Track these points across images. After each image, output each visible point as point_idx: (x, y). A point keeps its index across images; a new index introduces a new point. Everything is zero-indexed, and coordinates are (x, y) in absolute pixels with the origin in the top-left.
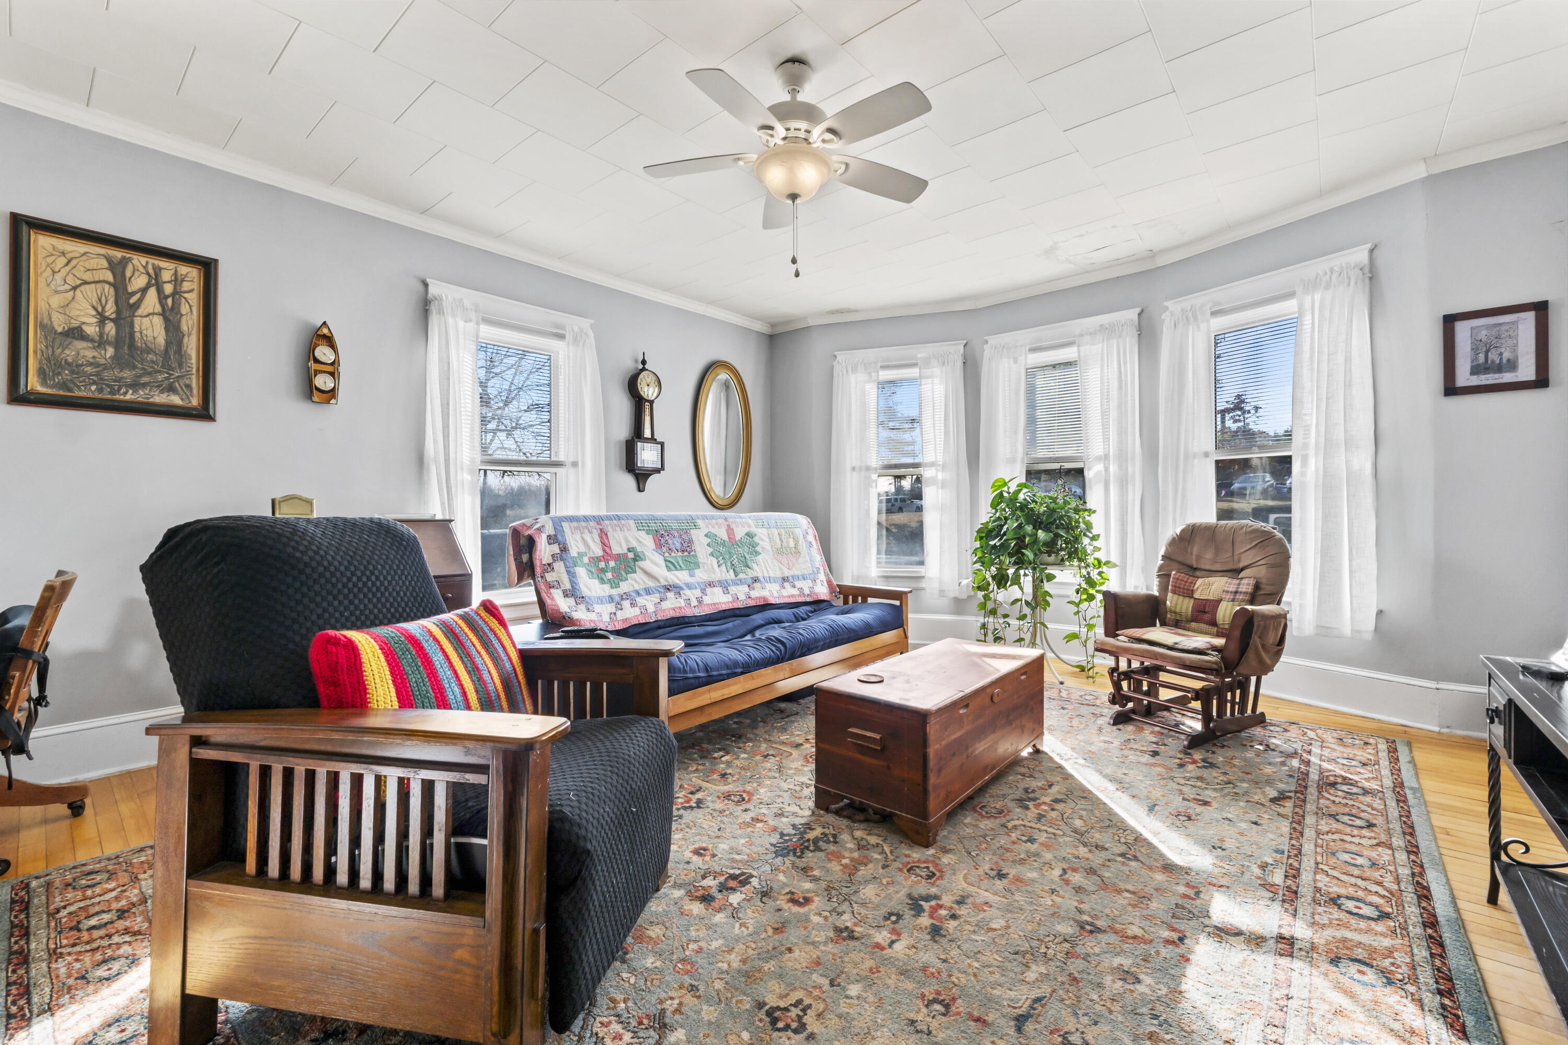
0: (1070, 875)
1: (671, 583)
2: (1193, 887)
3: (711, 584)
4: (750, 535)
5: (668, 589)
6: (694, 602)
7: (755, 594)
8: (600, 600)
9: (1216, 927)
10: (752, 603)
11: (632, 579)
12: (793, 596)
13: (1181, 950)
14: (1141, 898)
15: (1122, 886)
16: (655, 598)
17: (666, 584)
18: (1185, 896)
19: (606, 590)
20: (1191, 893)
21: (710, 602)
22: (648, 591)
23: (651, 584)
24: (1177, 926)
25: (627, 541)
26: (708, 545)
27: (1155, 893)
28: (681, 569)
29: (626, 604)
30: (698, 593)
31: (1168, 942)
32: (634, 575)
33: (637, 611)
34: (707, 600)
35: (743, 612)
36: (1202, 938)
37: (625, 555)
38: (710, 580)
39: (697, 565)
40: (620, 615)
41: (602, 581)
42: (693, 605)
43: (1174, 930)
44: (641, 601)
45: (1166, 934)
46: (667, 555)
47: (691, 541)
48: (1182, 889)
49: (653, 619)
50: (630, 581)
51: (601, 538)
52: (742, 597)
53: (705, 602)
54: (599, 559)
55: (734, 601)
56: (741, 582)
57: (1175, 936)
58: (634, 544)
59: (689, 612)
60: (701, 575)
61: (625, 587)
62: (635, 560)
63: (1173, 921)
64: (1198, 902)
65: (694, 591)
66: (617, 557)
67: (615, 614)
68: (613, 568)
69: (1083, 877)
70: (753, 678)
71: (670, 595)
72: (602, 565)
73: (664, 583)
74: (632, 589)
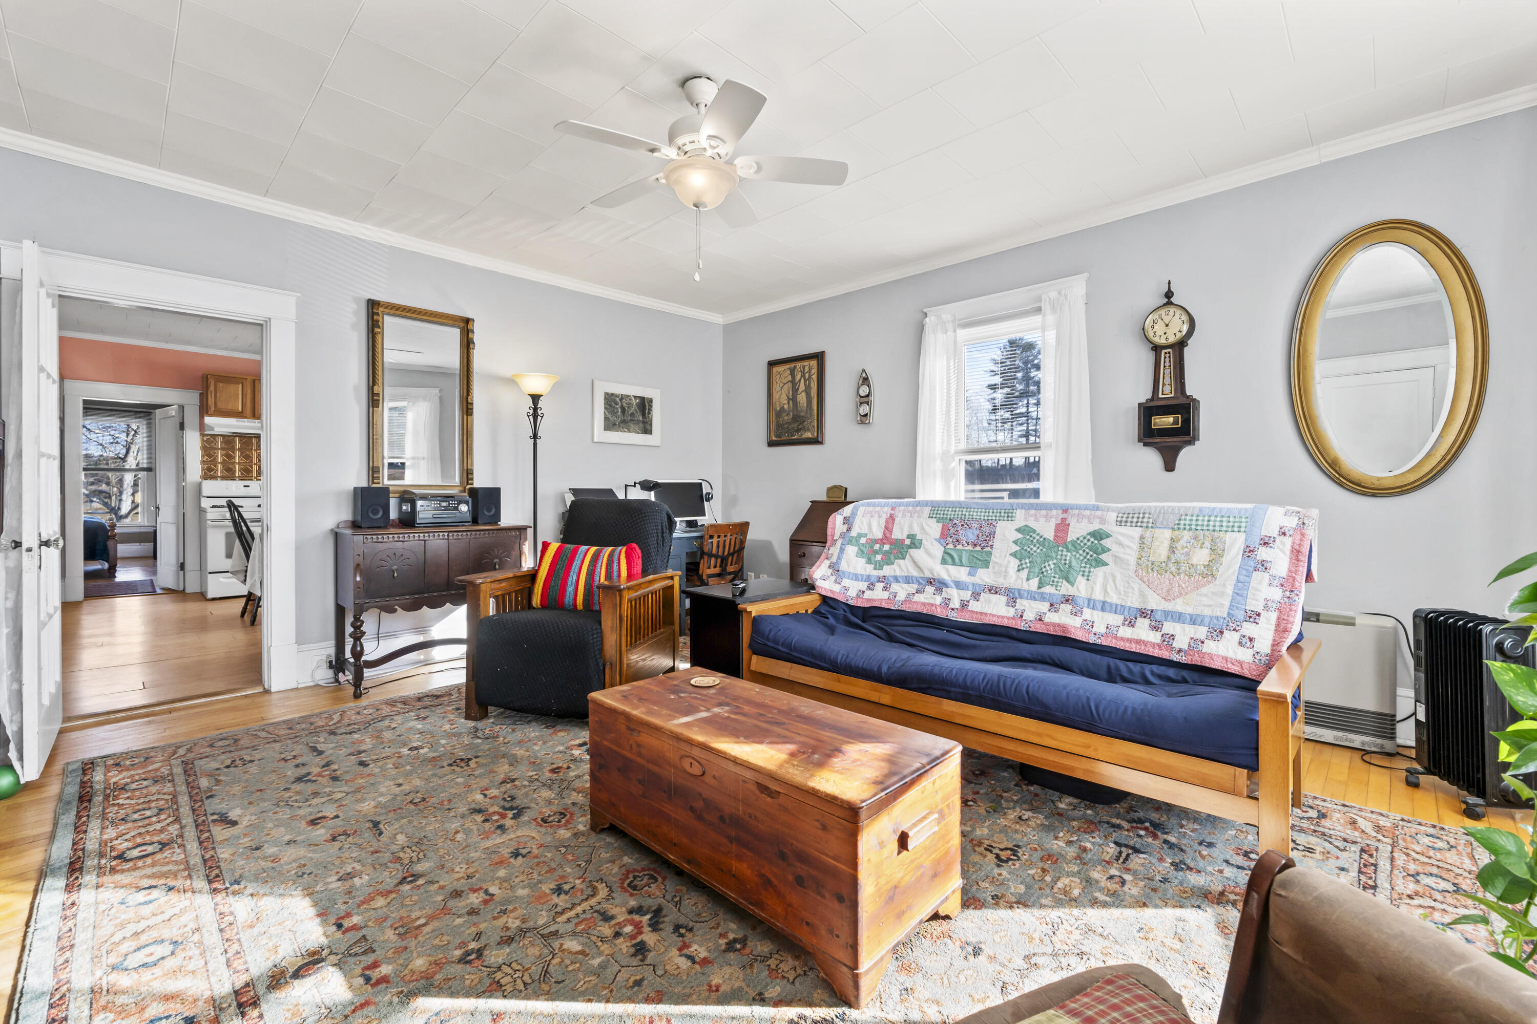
0: (482, 896)
1: (936, 577)
2: (379, 982)
3: (994, 590)
4: (1098, 535)
5: (930, 582)
6: (956, 604)
7: (1052, 618)
8: (856, 577)
9: (323, 960)
10: (1040, 628)
11: (899, 566)
12: (1145, 643)
13: (332, 919)
14: (407, 930)
15: (435, 924)
16: (913, 588)
17: (931, 576)
18: (375, 965)
19: (869, 570)
20: (375, 974)
21: (978, 609)
22: (908, 580)
23: (915, 573)
24: (353, 932)
25: (911, 527)
26: (1015, 542)
27: (404, 944)
28: (961, 565)
29: (879, 586)
30: (967, 595)
31: (348, 915)
32: (901, 562)
33: (886, 595)
34: (974, 606)
35: (1021, 636)
36: (323, 941)
37: (902, 541)
38: (995, 584)
39: (986, 564)
40: (868, 595)
41: (869, 561)
42: (951, 606)
43: (354, 928)
44: (895, 587)
45: (356, 919)
46: (951, 546)
47: (992, 535)
48: (385, 969)
49: (897, 608)
50: (895, 566)
51: (887, 522)
52: (1030, 616)
53: (970, 608)
54: (876, 541)
55: (1013, 618)
56: (1043, 597)
57: (347, 923)
58: (916, 530)
59: (940, 613)
60: (984, 576)
61: (887, 571)
62: (909, 547)
63: (361, 935)
64: (358, 970)
65: (961, 592)
66: (893, 542)
67: (863, 592)
68: (886, 552)
69: (472, 903)
70: (839, 681)
71: (930, 589)
72: (877, 547)
73: (928, 574)
74: (893, 574)
